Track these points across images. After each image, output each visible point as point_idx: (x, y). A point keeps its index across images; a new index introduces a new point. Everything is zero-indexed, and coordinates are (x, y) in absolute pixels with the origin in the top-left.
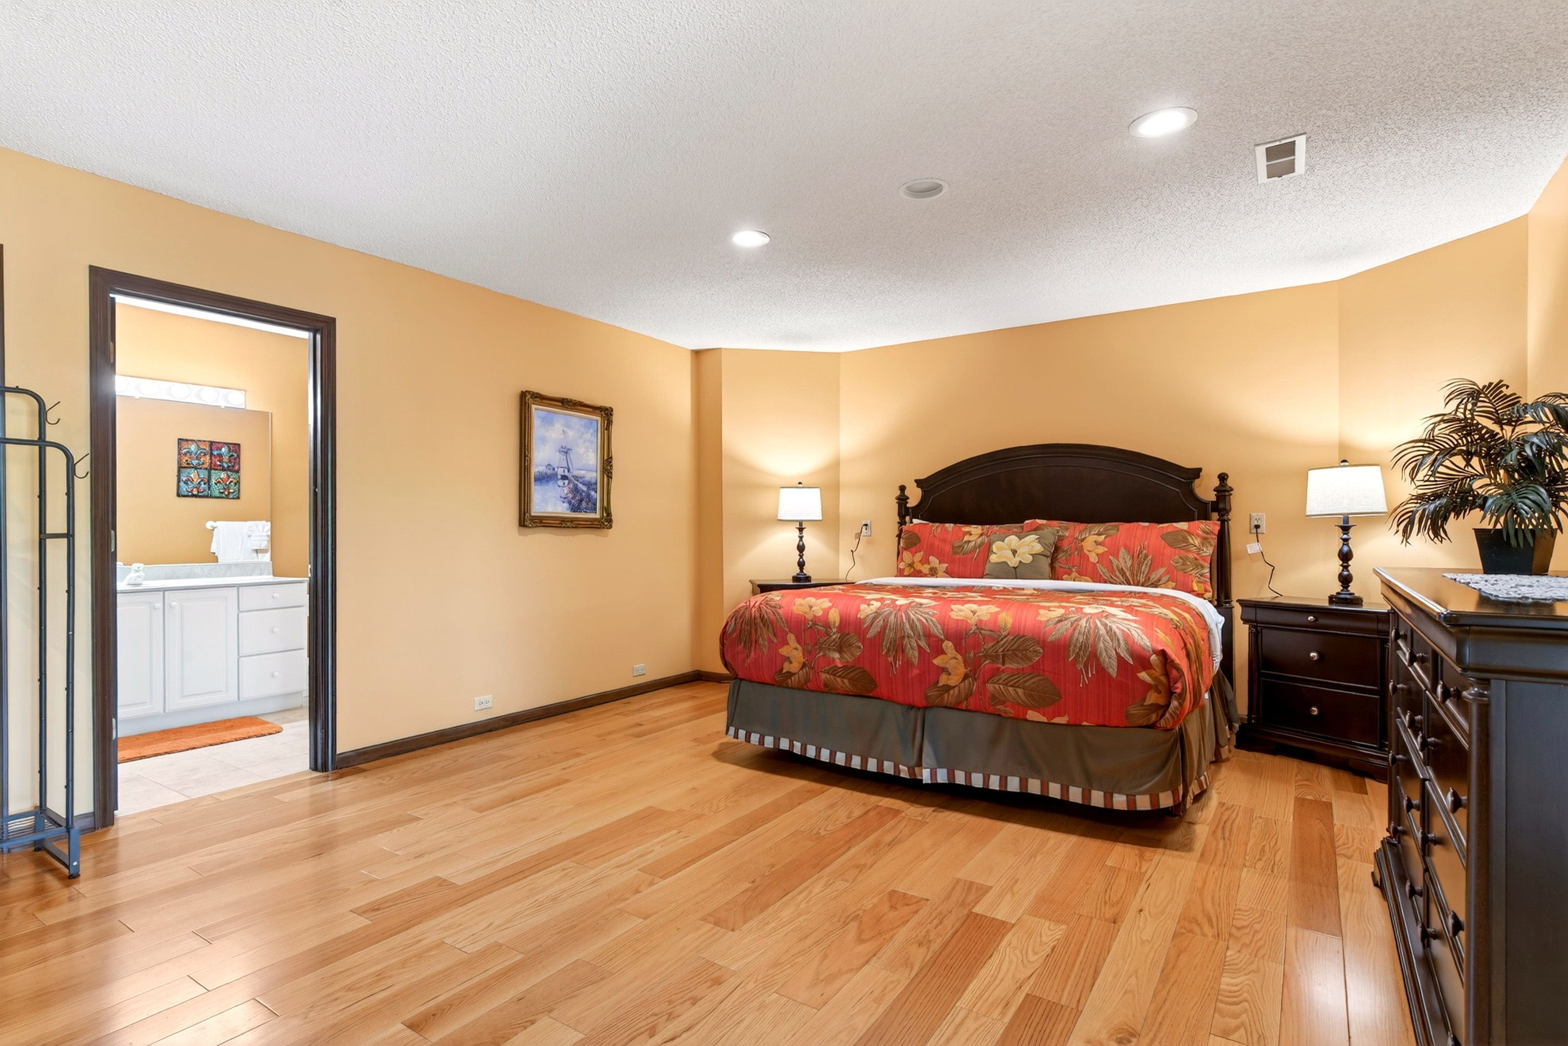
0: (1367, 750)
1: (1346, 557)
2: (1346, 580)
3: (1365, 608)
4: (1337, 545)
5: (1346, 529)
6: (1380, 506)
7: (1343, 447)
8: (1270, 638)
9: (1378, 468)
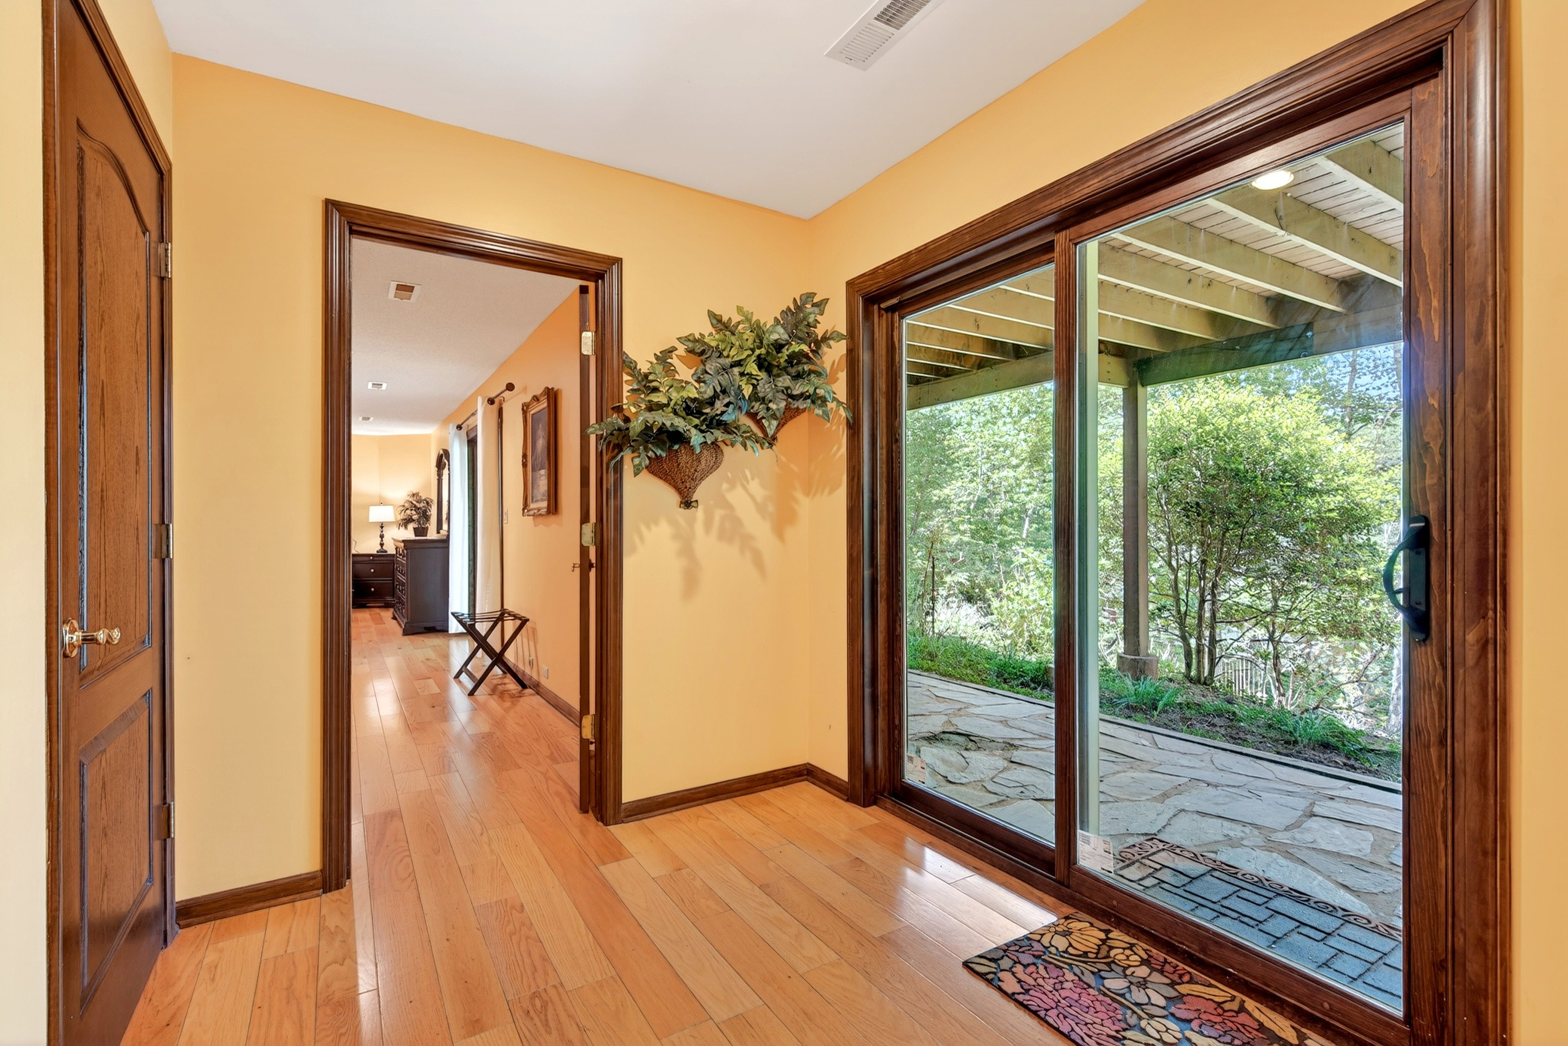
0: (389, 599)
1: (382, 537)
2: (382, 545)
3: (389, 553)
4: (379, 533)
5: (382, 527)
6: (393, 519)
7: (381, 497)
8: (358, 566)
9: (392, 507)
